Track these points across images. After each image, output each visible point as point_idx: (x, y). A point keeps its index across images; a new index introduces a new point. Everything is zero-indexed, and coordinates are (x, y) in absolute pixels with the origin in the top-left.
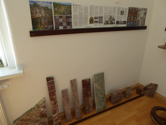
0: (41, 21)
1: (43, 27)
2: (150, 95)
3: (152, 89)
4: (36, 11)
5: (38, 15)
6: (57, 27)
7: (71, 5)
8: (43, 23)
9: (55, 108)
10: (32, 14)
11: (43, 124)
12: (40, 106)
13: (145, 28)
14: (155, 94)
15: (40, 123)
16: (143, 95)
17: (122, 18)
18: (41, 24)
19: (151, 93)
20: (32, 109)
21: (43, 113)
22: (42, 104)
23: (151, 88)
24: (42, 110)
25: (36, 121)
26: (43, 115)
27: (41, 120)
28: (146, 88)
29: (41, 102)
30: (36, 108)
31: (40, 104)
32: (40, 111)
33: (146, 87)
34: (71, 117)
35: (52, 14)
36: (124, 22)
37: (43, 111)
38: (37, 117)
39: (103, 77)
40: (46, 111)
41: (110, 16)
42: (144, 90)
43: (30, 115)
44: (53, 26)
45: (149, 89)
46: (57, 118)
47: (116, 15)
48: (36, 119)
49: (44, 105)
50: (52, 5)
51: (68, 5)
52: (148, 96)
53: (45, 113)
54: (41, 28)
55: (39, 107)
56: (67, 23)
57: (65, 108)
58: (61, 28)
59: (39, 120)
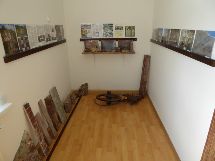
0: (10, 45)
1: (12, 50)
2: (86, 94)
3: (85, 88)
4: (5, 35)
5: (7, 39)
6: (21, 49)
7: (26, 27)
8: (12, 47)
9: (40, 134)
10: (3, 38)
11: (35, 158)
12: (26, 141)
13: (65, 41)
14: (88, 91)
15: (33, 159)
16: (81, 96)
17: (53, 34)
18: (11, 48)
19: (86, 92)
20: (19, 149)
21: (31, 146)
22: (27, 138)
23: (83, 88)
24: (29, 143)
25: (29, 159)
26: (32, 149)
27: (32, 155)
28: (80, 91)
29: (26, 136)
30: (24, 146)
31: (25, 139)
32: (29, 146)
33: (80, 89)
34: (51, 139)
35: (16, 37)
36: (55, 38)
37: (31, 144)
38: (28, 155)
39: (56, 91)
40: (33, 143)
41: (48, 34)
42: (79, 93)
43: (22, 157)
44: (19, 48)
45: (83, 89)
46: (44, 144)
47: (50, 32)
48: (28, 156)
49: (29, 138)
50: (15, 27)
51: (24, 27)
52: (84, 95)
53: (33, 146)
54: (11, 53)
55: (26, 143)
56: (26, 43)
57: (44, 132)
58: (24, 49)
59: (31, 156)
